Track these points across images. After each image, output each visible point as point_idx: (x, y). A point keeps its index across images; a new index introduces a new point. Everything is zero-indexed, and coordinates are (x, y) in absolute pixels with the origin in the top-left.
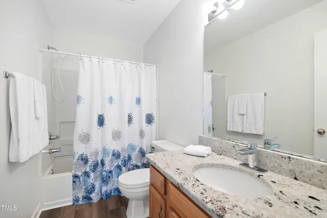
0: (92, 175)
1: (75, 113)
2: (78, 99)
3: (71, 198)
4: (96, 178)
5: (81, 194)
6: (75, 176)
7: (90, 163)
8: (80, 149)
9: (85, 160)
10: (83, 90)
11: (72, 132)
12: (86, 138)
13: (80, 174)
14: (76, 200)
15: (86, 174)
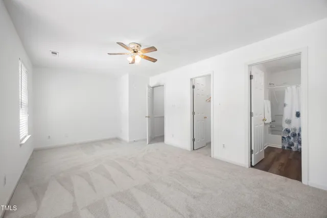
0: (292, 138)
1: (283, 111)
2: (285, 105)
3: (281, 146)
4: (295, 141)
5: (286, 146)
6: (283, 137)
7: (291, 132)
8: (285, 126)
9: (288, 131)
10: (287, 101)
11: (281, 119)
12: (289, 122)
13: (286, 137)
14: (283, 147)
15: (289, 137)
